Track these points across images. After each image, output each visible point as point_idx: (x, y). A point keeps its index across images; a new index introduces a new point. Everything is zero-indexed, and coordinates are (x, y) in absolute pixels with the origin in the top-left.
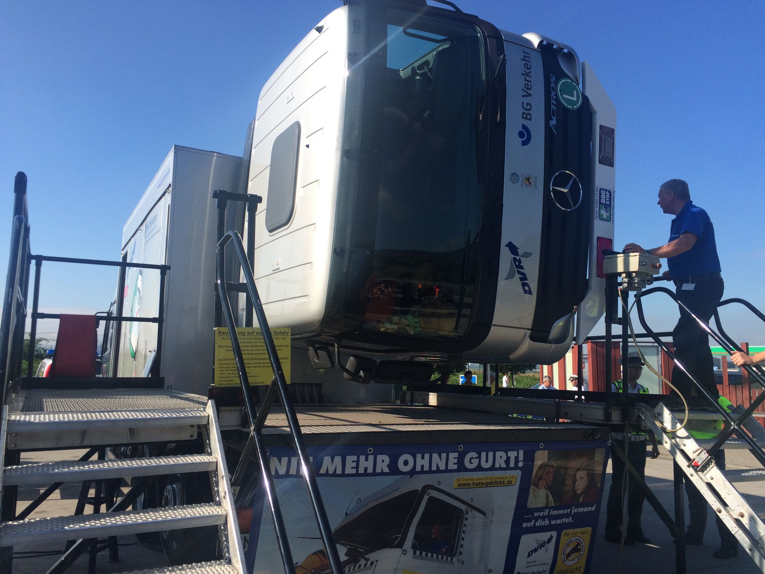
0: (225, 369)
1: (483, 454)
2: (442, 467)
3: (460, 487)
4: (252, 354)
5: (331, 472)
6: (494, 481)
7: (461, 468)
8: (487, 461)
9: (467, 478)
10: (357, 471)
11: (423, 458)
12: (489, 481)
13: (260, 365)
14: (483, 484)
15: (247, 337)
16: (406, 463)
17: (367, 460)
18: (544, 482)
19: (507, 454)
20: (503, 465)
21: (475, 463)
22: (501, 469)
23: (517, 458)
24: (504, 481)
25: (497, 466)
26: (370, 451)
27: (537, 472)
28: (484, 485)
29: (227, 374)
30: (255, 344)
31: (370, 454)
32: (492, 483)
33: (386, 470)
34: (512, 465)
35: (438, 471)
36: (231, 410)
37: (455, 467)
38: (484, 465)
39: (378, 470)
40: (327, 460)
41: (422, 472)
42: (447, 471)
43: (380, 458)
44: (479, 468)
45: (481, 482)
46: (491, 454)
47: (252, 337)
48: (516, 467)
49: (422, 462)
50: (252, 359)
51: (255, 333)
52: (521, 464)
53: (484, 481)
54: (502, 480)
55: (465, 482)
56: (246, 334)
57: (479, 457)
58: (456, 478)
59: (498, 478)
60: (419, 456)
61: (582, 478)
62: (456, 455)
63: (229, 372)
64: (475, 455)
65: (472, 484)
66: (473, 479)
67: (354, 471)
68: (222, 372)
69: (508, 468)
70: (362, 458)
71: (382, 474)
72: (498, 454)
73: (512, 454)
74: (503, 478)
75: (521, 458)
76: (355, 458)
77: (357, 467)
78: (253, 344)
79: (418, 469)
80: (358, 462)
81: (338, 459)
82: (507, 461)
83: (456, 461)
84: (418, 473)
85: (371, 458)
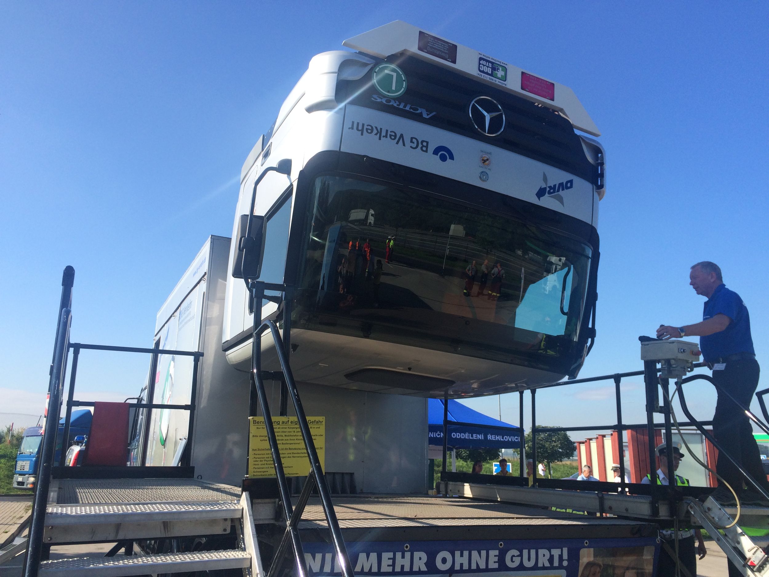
0: (259, 460)
1: (525, 552)
2: (483, 566)
4: (286, 444)
5: (366, 570)
7: (502, 566)
8: (529, 559)
10: (394, 569)
11: (462, 555)
13: (294, 455)
15: (281, 427)
16: (444, 561)
17: (403, 557)
19: (550, 552)
20: (547, 564)
21: (517, 561)
22: (544, 568)
23: (561, 557)
25: (540, 565)
26: (407, 547)
27: (583, 571)
29: (261, 465)
30: (289, 434)
31: (407, 551)
33: (424, 568)
34: (556, 564)
35: (478, 570)
36: (265, 503)
37: (496, 566)
38: (527, 564)
39: (415, 569)
40: (362, 557)
41: (462, 571)
42: (487, 570)
43: (417, 555)
46: (533, 552)
47: (287, 426)
48: (560, 567)
49: (461, 560)
50: (286, 449)
51: (290, 423)
52: (565, 563)
56: (281, 424)
57: (521, 555)
60: (458, 553)
62: (496, 552)
63: (263, 462)
64: (516, 552)
67: (390, 569)
68: (256, 463)
69: (552, 568)
70: (399, 555)
71: (420, 572)
72: (541, 552)
73: (556, 552)
75: (565, 556)
76: (391, 555)
77: (393, 565)
78: (287, 434)
79: (457, 567)
80: (394, 559)
81: (374, 556)
82: (551, 560)
83: (496, 559)
84: (458, 572)
85: (408, 555)
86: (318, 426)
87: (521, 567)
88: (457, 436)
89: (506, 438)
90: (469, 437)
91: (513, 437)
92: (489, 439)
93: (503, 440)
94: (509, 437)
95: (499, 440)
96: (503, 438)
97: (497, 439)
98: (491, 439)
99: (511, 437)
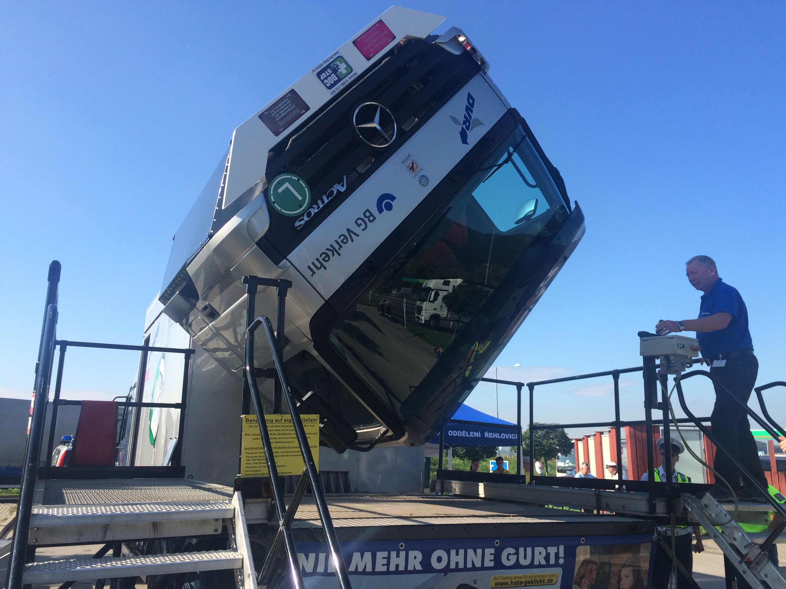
0: (252, 459)
1: (521, 550)
2: (478, 564)
3: (497, 586)
4: (279, 442)
5: (360, 569)
6: (533, 579)
7: (498, 565)
8: (525, 558)
9: (505, 576)
10: (388, 568)
11: (457, 554)
12: (528, 579)
13: (288, 454)
14: (521, 582)
15: (274, 425)
16: (439, 559)
17: (398, 556)
18: (587, 581)
19: (546, 550)
20: (543, 562)
21: (513, 559)
22: (540, 566)
23: (557, 554)
24: (544, 580)
25: (536, 563)
26: (402, 546)
27: (579, 569)
28: (523, 584)
29: (254, 464)
30: (283, 432)
31: (402, 550)
32: (532, 582)
33: (419, 567)
34: (552, 561)
35: (474, 568)
36: (257, 503)
37: (492, 564)
38: (523, 562)
39: (410, 568)
40: (356, 556)
41: (457, 569)
42: (483, 568)
43: (412, 554)
44: (517, 565)
45: (520, 580)
46: (529, 550)
47: (280, 425)
48: (557, 565)
49: (457, 558)
50: (279, 448)
51: (283, 421)
52: (561, 561)
53: (523, 580)
54: (542, 579)
55: (503, 581)
56: (274, 422)
57: (517, 553)
58: (493, 577)
59: (539, 577)
60: (453, 552)
61: (628, 576)
62: (492, 551)
63: (256, 461)
64: (512, 551)
65: (510, 583)
66: (511, 578)
67: (385, 569)
68: (248, 462)
69: (548, 565)
70: (393, 554)
71: (415, 572)
72: (537, 550)
73: (552, 550)
74: (543, 576)
75: (562, 554)
76: (385, 554)
77: (388, 564)
78: (280, 432)
79: (453, 566)
80: (388, 559)
81: (368, 555)
82: (547, 558)
83: (492, 557)
84: (453, 571)
85: (403, 554)
86: (313, 424)
88: (454, 434)
89: (503, 436)
90: (466, 435)
91: (510, 435)
92: (486, 437)
93: (500, 437)
94: (506, 434)
95: (496, 437)
96: (500, 436)
97: (494, 437)
98: (488, 437)
99: (508, 434)
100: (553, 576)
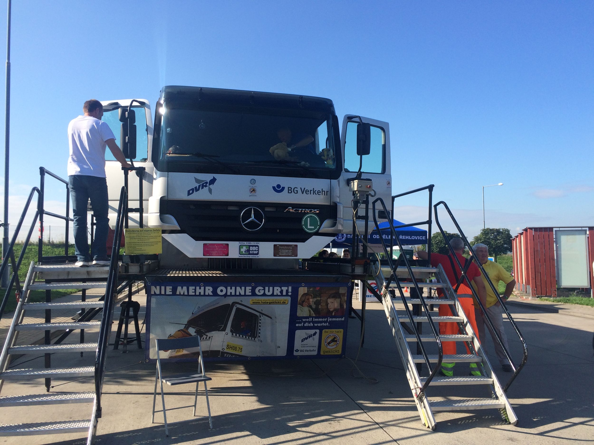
0: (130, 247)
1: (267, 288)
2: (243, 293)
3: (254, 304)
4: (142, 240)
5: (182, 293)
6: (274, 301)
7: (254, 294)
8: (269, 291)
9: (258, 299)
10: (195, 293)
11: (231, 289)
12: (271, 301)
13: (147, 245)
14: (267, 303)
15: (140, 233)
16: (222, 291)
17: (200, 289)
18: (307, 303)
19: (281, 289)
20: (279, 294)
21: (262, 292)
22: (277, 295)
23: (287, 291)
24: (280, 302)
25: (275, 294)
26: (202, 284)
27: (301, 298)
29: (131, 249)
30: (144, 236)
31: (202, 286)
32: (273, 303)
33: (211, 294)
34: (284, 293)
35: (240, 295)
36: (135, 265)
37: (250, 294)
38: (267, 293)
39: (207, 294)
40: (179, 288)
41: (231, 295)
42: (245, 295)
43: (207, 288)
45: (266, 302)
46: (271, 288)
47: (143, 232)
48: (287, 295)
49: (231, 290)
50: (142, 242)
51: (144, 231)
52: (290, 294)
53: (269, 302)
54: (279, 301)
55: (257, 301)
56: (139, 231)
57: (264, 289)
58: (251, 299)
59: (277, 300)
60: (229, 288)
62: (250, 288)
63: (132, 248)
64: (261, 288)
65: (261, 302)
66: (262, 300)
67: (194, 294)
68: (129, 248)
69: (282, 295)
70: (198, 288)
71: (209, 295)
72: (276, 288)
73: (284, 289)
75: (290, 290)
76: (194, 288)
77: (195, 292)
79: (229, 294)
80: (195, 290)
81: (185, 288)
82: (282, 292)
83: (250, 291)
84: (229, 296)
85: (202, 288)
86: (158, 232)
87: (264, 295)
89: (413, 238)
91: (419, 237)
93: (411, 239)
94: (415, 237)
95: (408, 239)
97: (406, 238)
98: (402, 238)
99: (417, 237)
100: (286, 300)
